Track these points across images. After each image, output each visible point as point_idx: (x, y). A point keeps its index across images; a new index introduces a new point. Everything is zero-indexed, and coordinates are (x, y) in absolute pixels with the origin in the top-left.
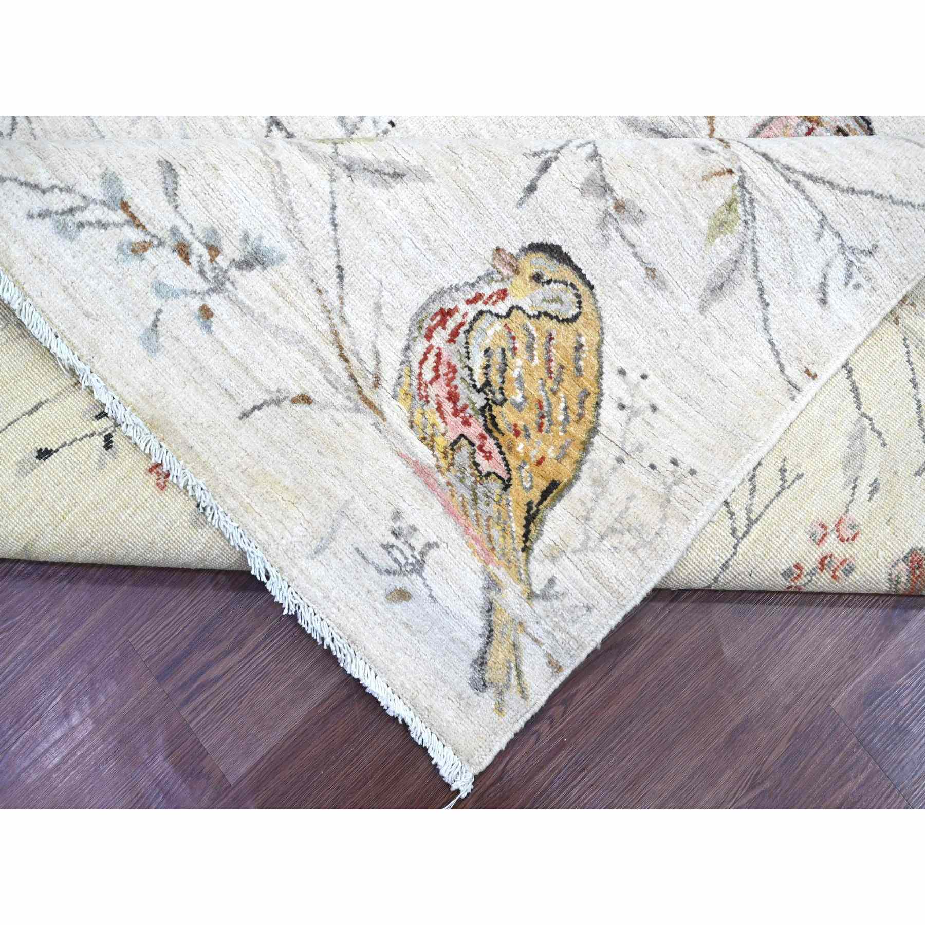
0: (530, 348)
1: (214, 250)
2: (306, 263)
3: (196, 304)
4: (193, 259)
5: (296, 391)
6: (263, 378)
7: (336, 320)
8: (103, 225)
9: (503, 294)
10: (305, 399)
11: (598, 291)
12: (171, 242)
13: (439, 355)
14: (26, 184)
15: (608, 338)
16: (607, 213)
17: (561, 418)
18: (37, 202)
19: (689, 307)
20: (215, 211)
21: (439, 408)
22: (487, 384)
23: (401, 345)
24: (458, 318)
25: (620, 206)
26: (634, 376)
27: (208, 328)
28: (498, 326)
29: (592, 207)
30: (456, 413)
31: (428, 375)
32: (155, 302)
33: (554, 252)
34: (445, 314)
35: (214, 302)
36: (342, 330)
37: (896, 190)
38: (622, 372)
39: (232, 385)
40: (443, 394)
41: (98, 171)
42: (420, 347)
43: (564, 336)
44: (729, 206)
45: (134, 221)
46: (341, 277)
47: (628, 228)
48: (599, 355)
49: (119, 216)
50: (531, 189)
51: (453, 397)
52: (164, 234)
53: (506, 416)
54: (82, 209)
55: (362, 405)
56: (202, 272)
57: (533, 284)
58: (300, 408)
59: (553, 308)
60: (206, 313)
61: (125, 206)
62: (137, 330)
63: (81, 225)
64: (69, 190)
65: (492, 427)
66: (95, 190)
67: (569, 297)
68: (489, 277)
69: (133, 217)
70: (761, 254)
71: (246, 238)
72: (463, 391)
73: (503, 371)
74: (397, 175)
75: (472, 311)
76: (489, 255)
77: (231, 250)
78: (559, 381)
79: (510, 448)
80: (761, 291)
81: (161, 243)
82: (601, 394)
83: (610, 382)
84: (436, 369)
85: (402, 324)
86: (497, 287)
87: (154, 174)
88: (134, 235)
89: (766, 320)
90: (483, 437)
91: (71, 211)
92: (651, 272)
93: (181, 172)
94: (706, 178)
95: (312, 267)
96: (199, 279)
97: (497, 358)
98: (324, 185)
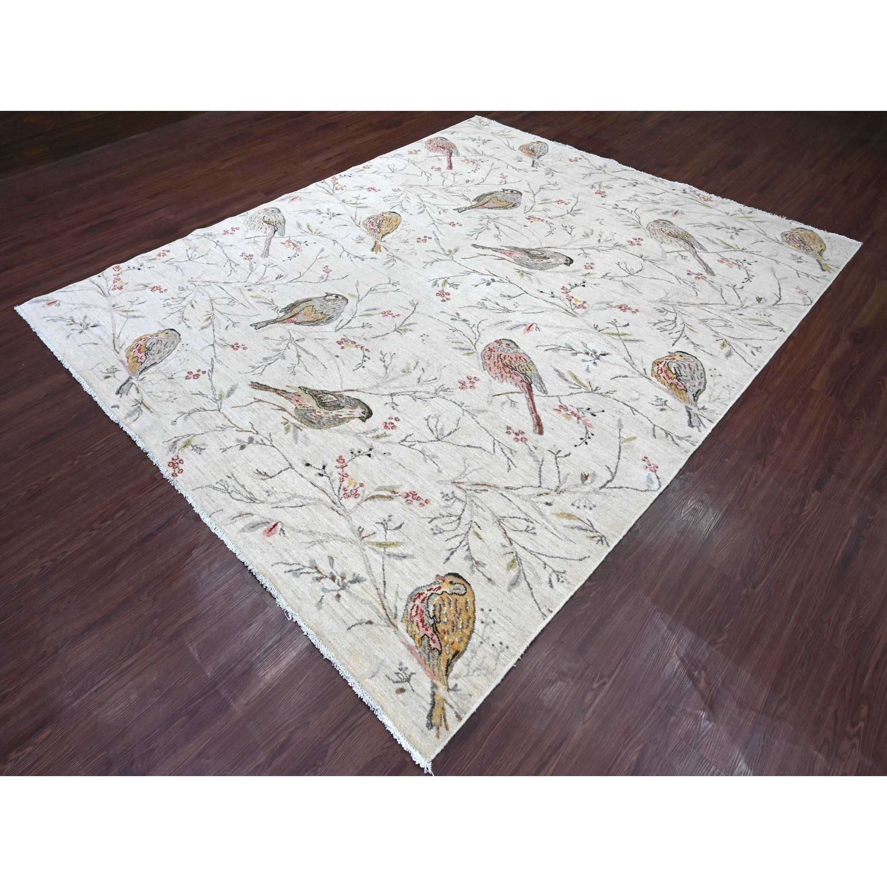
0: (450, 604)
1: (343, 578)
2: (374, 582)
3: (335, 593)
4: (336, 581)
5: (367, 619)
6: (356, 616)
7: (382, 597)
8: (309, 573)
9: (440, 588)
10: (370, 622)
11: (472, 585)
12: (329, 576)
13: (418, 607)
14: (285, 564)
15: (476, 598)
16: (473, 565)
17: (461, 627)
18: (288, 568)
19: (504, 589)
20: (345, 568)
21: (417, 625)
22: (435, 616)
23: (404, 604)
24: (424, 595)
25: (477, 563)
26: (486, 610)
27: (339, 601)
28: (438, 597)
29: (468, 563)
30: (423, 627)
31: (414, 614)
32: (322, 594)
33: (456, 575)
34: (420, 595)
35: (342, 593)
36: (384, 601)
37: (568, 557)
38: (482, 610)
39: (345, 619)
40: (419, 620)
41: (308, 559)
42: (411, 604)
43: (461, 600)
44: (513, 561)
45: (319, 572)
46: (385, 584)
47: (480, 568)
48: (474, 605)
49: (315, 570)
50: (448, 559)
51: (422, 621)
52: (328, 574)
53: (441, 627)
54: (302, 569)
55: (390, 625)
56: (338, 584)
57: (449, 585)
58: (368, 626)
59: (457, 591)
60: (338, 596)
61: (316, 568)
62: (315, 602)
63: (302, 573)
64: (299, 564)
65: (436, 631)
66: (307, 564)
67: (462, 587)
68: (435, 583)
69: (318, 570)
70: (526, 573)
71: (354, 574)
72: (426, 618)
73: (440, 612)
74: (404, 557)
75: (429, 593)
76: (434, 577)
77: (349, 578)
78: (460, 614)
79: (442, 639)
80: (529, 584)
81: (326, 577)
82: (475, 618)
83: (479, 614)
84: (417, 612)
85: (405, 597)
86: (437, 586)
87: (327, 560)
88: (318, 575)
89: (532, 593)
90: (432, 635)
91: (299, 569)
92: (490, 580)
93: (335, 559)
94: (505, 554)
95: (375, 582)
96: (337, 586)
97: (438, 607)
98: (381, 560)
